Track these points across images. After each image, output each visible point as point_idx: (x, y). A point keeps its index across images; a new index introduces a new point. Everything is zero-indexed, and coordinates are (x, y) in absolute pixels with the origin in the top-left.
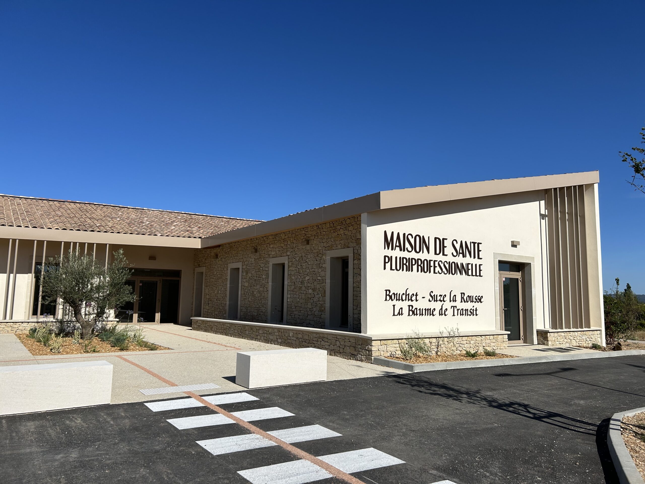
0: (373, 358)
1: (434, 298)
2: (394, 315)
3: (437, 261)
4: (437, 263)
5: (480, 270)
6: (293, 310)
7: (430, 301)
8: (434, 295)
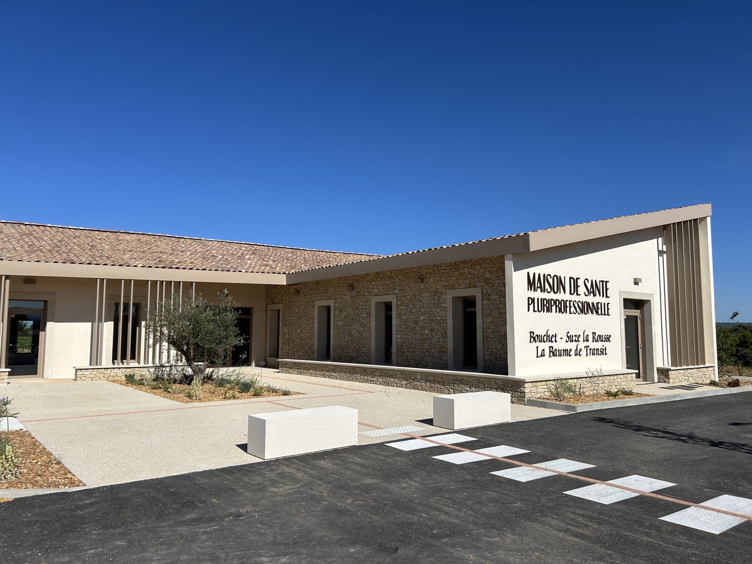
0: (526, 399)
1: (570, 339)
2: (537, 357)
3: (571, 301)
4: (572, 303)
5: (608, 309)
6: (405, 351)
7: (567, 341)
8: (570, 336)
